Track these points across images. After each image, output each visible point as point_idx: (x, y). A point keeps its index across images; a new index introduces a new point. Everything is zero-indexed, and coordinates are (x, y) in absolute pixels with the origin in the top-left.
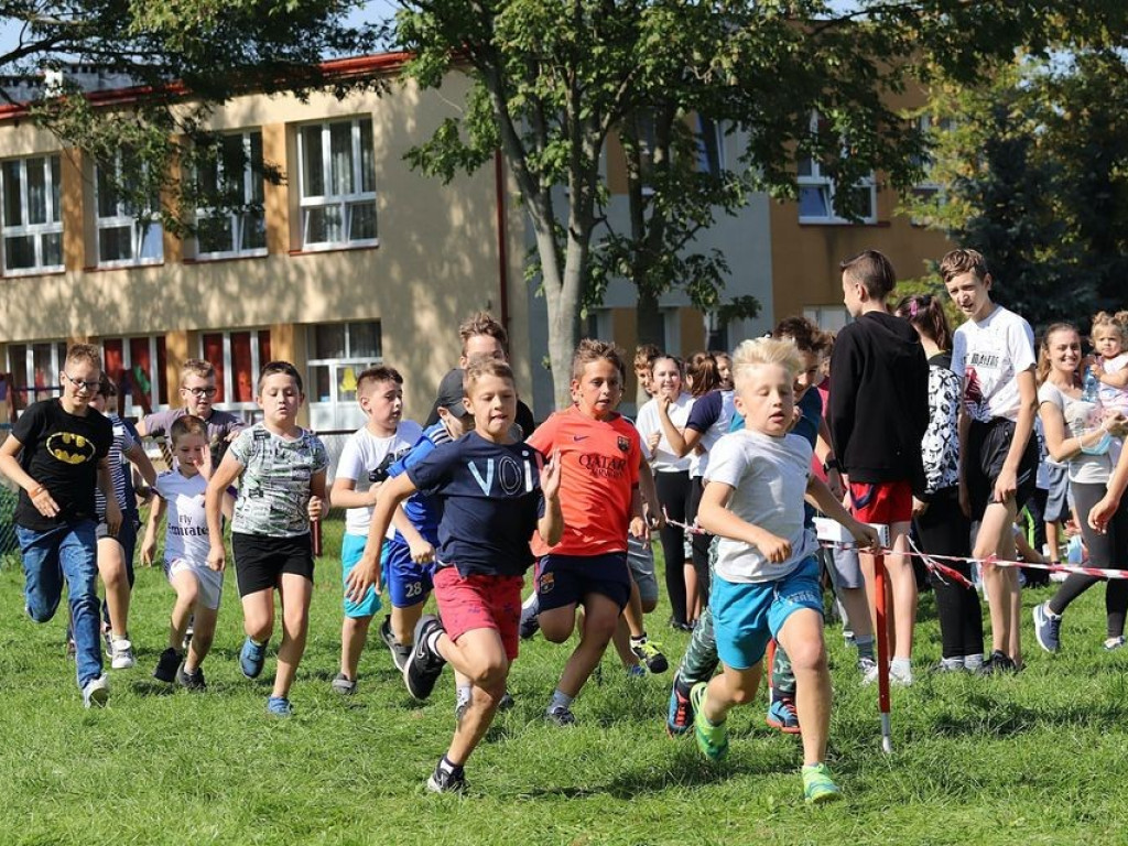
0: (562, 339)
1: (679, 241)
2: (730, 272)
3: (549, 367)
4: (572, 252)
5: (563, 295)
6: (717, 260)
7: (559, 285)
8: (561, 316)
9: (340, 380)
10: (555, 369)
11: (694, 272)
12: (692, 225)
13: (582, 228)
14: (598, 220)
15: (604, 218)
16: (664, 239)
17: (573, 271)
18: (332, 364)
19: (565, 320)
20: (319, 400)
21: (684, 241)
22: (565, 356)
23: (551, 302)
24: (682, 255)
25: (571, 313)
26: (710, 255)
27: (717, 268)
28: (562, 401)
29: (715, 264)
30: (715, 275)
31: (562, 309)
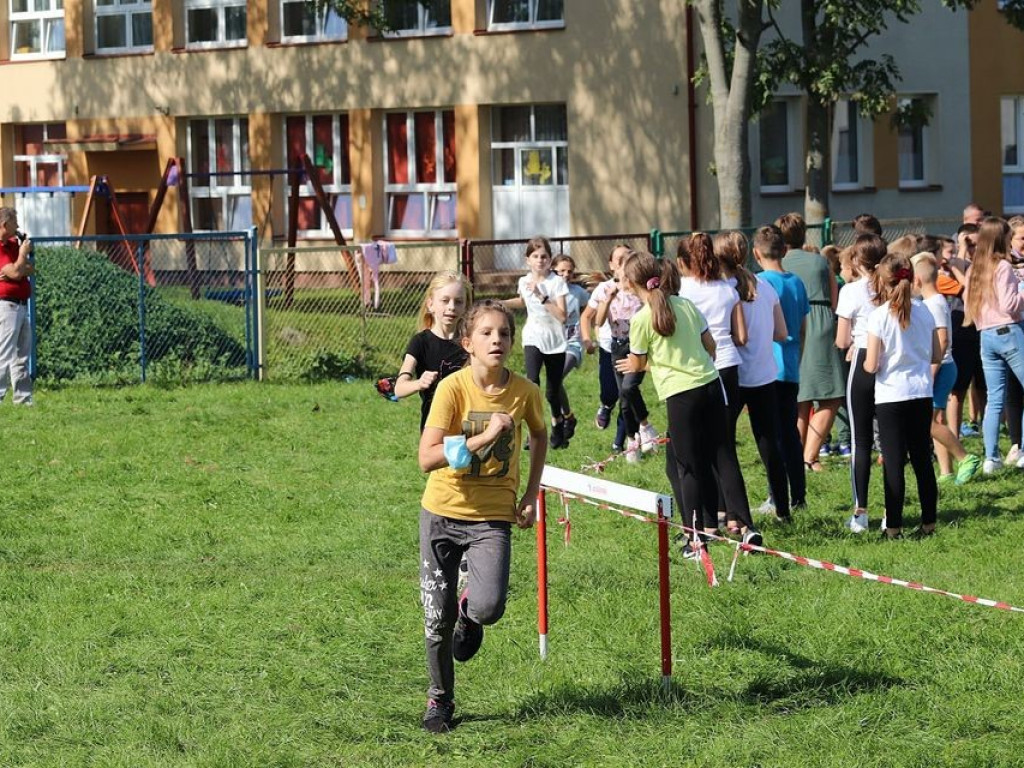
0: (728, 145)
1: (850, 46)
2: (901, 79)
3: (715, 174)
4: (741, 56)
5: (730, 101)
6: (888, 66)
7: (725, 90)
8: (727, 122)
9: (525, 163)
10: (720, 176)
11: (865, 78)
12: (863, 31)
13: (750, 34)
14: (767, 25)
15: (773, 22)
16: (835, 44)
17: (740, 77)
18: (517, 146)
19: (731, 126)
20: (503, 183)
21: (855, 46)
22: (731, 162)
23: (719, 107)
24: (853, 61)
25: (738, 119)
26: (880, 60)
27: (888, 74)
28: (728, 208)
29: (886, 69)
30: (885, 79)
31: (728, 115)
